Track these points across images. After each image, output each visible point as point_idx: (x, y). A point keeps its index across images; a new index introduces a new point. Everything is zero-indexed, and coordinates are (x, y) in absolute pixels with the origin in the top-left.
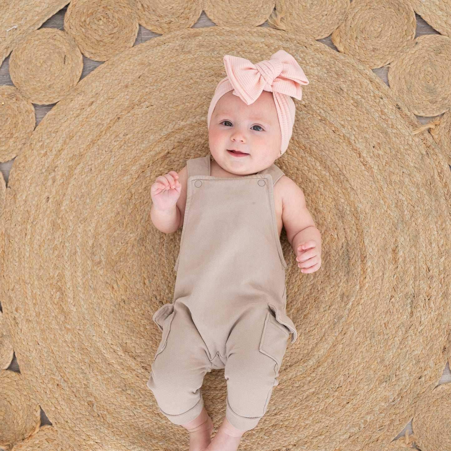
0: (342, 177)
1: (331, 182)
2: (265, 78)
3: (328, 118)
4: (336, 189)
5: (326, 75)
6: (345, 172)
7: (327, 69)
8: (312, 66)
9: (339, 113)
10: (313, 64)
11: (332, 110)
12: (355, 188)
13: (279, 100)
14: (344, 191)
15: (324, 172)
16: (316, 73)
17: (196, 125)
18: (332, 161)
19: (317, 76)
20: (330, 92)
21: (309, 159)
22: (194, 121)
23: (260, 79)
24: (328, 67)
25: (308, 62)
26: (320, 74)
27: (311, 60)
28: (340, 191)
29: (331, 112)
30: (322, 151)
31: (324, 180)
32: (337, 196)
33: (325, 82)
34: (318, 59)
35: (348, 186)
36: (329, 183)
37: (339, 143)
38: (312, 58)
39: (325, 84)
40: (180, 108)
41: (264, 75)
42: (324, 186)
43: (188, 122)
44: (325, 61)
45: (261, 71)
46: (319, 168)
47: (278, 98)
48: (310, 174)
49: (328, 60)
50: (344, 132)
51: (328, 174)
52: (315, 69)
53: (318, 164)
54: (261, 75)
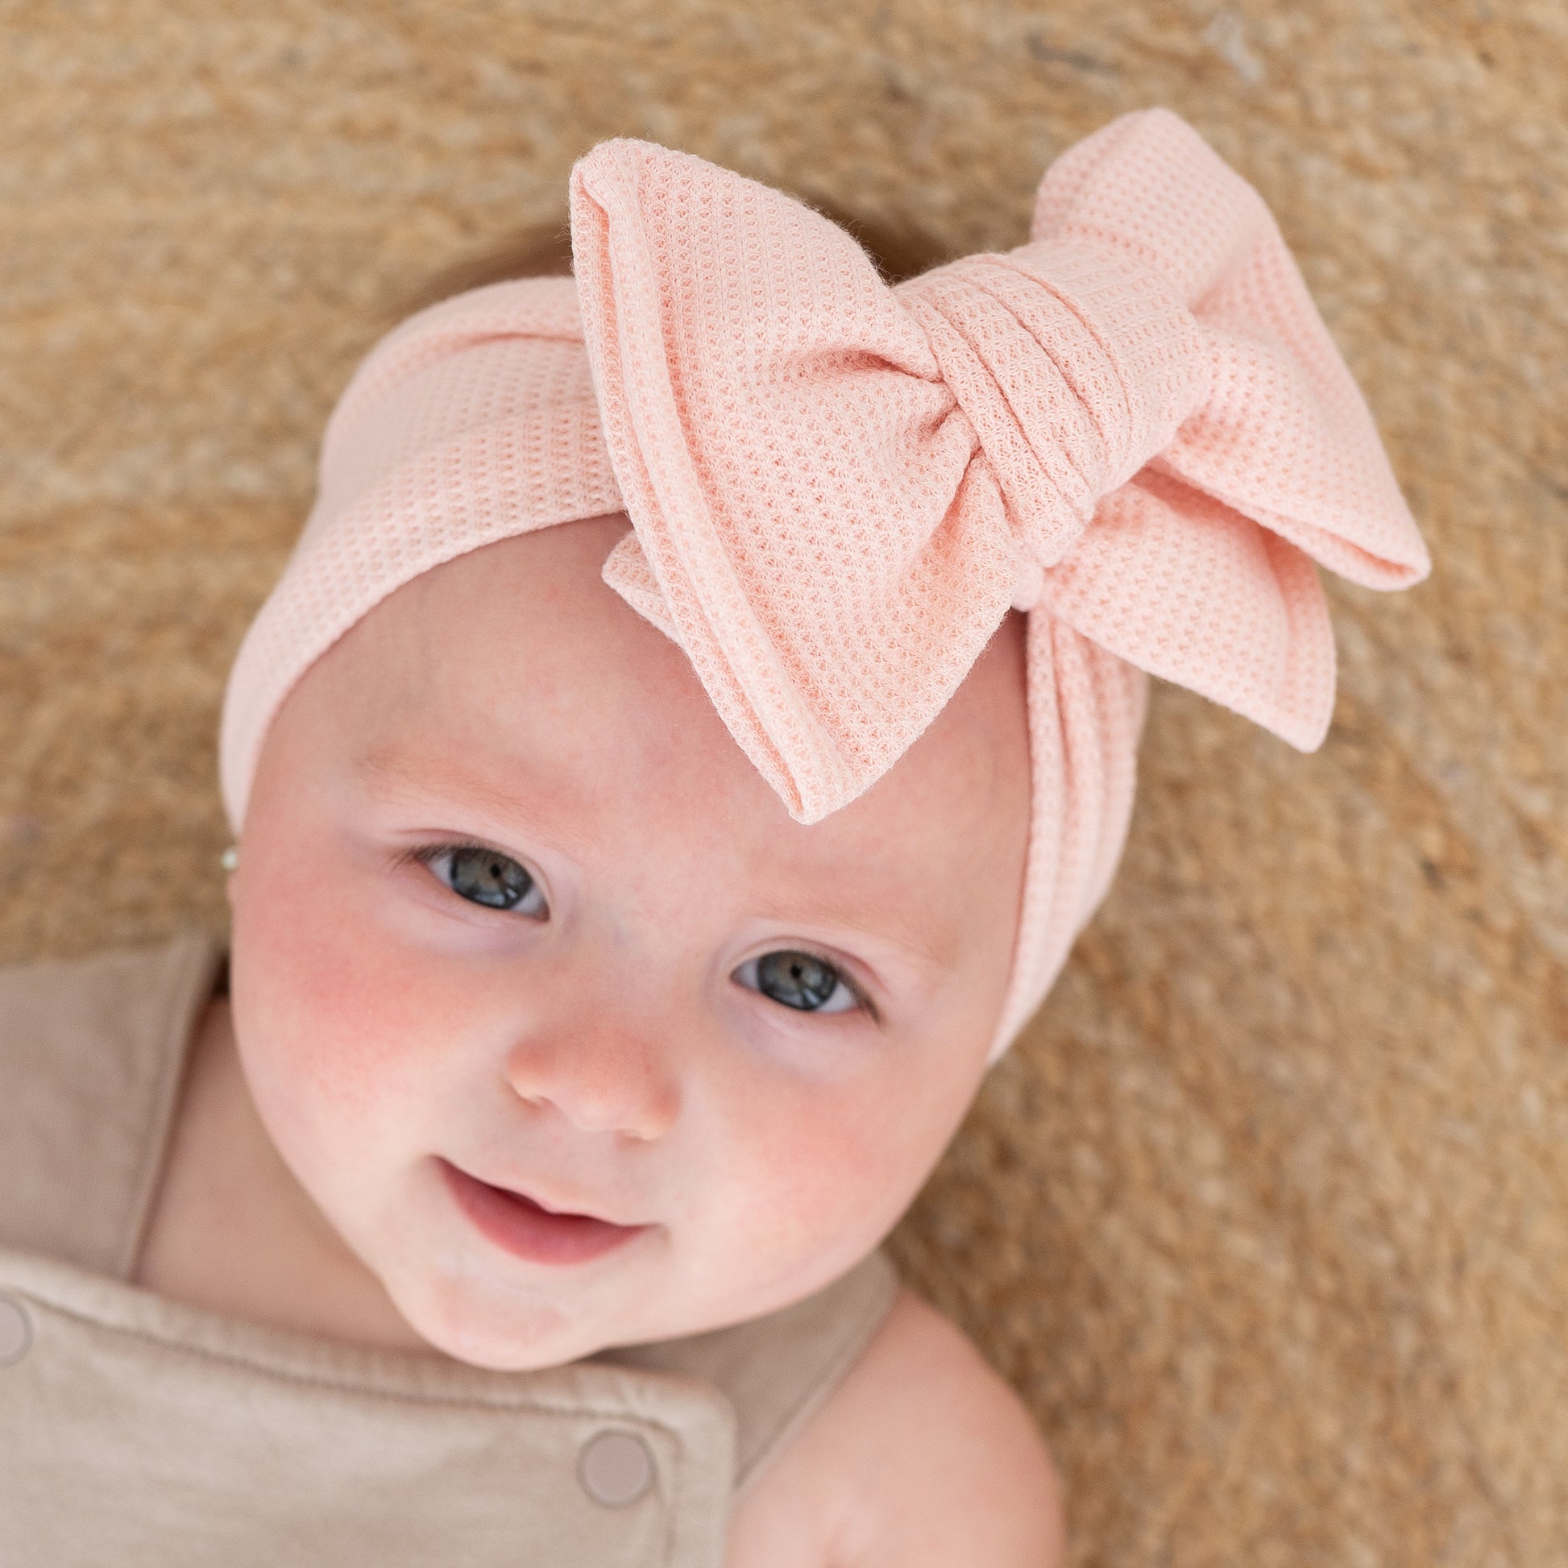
0: (1406, 1339)
1: (1296, 1359)
2: (1020, 500)
3: (1404, 731)
4: (1327, 1427)
5: (1474, 283)
6: (1441, 1302)
7: (1502, 227)
8: (1359, 167)
9: (1524, 694)
10: (1364, 140)
11: (1459, 656)
12: (1507, 1485)
13: (1080, 709)
14: (1399, 1474)
15: (1242, 1245)
16: (1383, 239)
17: (174, 520)
18: (1343, 1158)
19: (1380, 267)
20: (1475, 460)
21: (1131, 1080)
22: (166, 481)
23: (955, 508)
24: (1516, 205)
25: (1324, 109)
26: (1421, 262)
27: (1362, 98)
28: (1358, 1460)
29: (1443, 675)
30: (1266, 1037)
31: (1231, 1319)
32: (1324, 1499)
33: (1452, 347)
34: (1432, 99)
35: (1448, 1441)
36: (1269, 1360)
37: (1451, 990)
38: (1378, 83)
39: (1452, 372)
40: (61, 335)
41: (1007, 460)
42: (1224, 1377)
43: (113, 484)
44: (1498, 133)
45: (982, 408)
46: (1213, 1192)
47: (1076, 682)
48: (1114, 1227)
49: (1531, 135)
50: (1531, 897)
51: (1280, 1270)
52: (1381, 194)
53: (1208, 1148)
54: (977, 452)
